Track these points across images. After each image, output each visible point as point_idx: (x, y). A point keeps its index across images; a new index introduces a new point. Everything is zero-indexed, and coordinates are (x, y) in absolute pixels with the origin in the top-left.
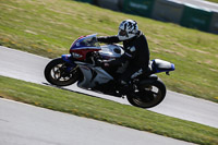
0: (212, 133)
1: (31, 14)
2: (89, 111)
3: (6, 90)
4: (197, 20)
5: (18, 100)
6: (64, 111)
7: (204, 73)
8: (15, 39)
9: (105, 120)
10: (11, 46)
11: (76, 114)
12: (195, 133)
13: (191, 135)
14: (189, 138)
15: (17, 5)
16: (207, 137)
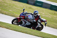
1: (11, 6)
2: (26, 32)
3: (4, 26)
4: (54, 8)
5: (7, 28)
6: (19, 32)
7: (56, 22)
8: (7, 13)
9: (30, 34)
10: (6, 14)
11: (22, 32)
15: (7, 4)
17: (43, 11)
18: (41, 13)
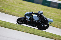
0: (50, 35)
4: (46, 4)
6: (10, 28)
11: (13, 29)
12: (46, 35)
13: (45, 35)
14: (44, 36)
16: (49, 36)
17: (35, 7)
18: (33, 8)
